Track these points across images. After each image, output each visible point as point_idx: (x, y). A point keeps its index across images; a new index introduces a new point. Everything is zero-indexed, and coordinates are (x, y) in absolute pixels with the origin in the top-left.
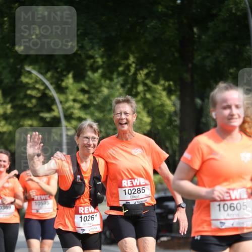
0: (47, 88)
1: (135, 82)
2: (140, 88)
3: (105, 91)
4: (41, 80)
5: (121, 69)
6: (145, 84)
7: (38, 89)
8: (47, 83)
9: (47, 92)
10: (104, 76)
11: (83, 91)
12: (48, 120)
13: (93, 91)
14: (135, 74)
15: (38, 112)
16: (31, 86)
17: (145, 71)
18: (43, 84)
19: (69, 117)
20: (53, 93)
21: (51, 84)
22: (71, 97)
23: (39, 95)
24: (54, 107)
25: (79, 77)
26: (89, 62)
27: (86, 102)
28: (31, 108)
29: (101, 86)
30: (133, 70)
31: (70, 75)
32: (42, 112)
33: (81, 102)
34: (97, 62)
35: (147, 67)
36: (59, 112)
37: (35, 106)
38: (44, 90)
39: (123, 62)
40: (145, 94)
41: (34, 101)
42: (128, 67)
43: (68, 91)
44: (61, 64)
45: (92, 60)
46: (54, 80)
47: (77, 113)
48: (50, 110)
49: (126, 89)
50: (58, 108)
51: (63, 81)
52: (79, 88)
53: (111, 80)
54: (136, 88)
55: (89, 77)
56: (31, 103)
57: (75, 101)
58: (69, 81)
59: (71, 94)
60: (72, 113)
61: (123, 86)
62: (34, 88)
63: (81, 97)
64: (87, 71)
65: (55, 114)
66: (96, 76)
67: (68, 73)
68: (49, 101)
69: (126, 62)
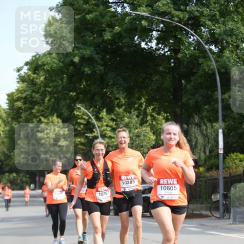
0: (90, 118)
1: (146, 114)
2: (149, 118)
3: (127, 120)
4: (86, 113)
5: (136, 106)
6: (152, 116)
7: (84, 119)
8: (90, 115)
9: (90, 120)
10: (125, 110)
11: (113, 120)
12: (90, 138)
13: (118, 120)
14: (145, 109)
15: (84, 133)
16: (80, 117)
17: (152, 107)
18: (88, 115)
19: (103, 136)
20: (94, 121)
21: (93, 115)
22: (105, 124)
23: (85, 122)
24: (94, 130)
25: (110, 111)
26: (116, 102)
27: (115, 127)
28: (80, 131)
29: (124, 116)
30: (144, 106)
31: (105, 110)
32: (87, 133)
33: (111, 127)
34: (122, 101)
35: (153, 105)
36: (97, 133)
37: (82, 130)
38: (88, 119)
39: (137, 102)
40: (152, 122)
41: (82, 126)
42: (141, 105)
43: (103, 120)
44: (99, 103)
45: (118, 101)
46: (95, 113)
47: (109, 133)
48: (92, 132)
49: (140, 118)
50: (97, 130)
51: (100, 114)
52: (110, 118)
53: (130, 113)
54: (146, 118)
55: (117, 111)
56: (80, 128)
57: (107, 126)
58: (104, 114)
59: (105, 122)
60: (106, 134)
61: (137, 116)
62: (82, 118)
63: (111, 123)
64: (115, 107)
65: (95, 134)
66: (121, 110)
67: (103, 108)
68: (91, 126)
69: (140, 102)
